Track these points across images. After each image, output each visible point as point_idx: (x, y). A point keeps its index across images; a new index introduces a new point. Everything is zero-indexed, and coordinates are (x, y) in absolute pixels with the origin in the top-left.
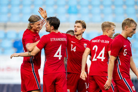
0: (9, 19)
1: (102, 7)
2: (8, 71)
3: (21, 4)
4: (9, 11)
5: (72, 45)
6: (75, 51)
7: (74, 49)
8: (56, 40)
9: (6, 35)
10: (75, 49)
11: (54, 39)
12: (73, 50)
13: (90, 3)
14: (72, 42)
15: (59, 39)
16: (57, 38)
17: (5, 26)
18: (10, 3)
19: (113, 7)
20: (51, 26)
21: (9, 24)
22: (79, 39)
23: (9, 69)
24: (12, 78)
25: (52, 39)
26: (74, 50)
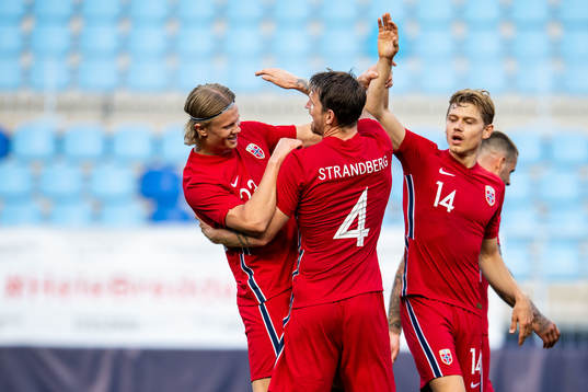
0: (123, 78)
1: (508, 32)
2: (118, 293)
3: (174, 14)
4: (124, 47)
5: (440, 184)
6: (450, 208)
7: (448, 202)
8: (341, 172)
9: (109, 143)
10: (451, 202)
11: (332, 170)
12: (443, 203)
13: (459, 15)
14: (441, 171)
15: (355, 169)
16: (345, 167)
17: (107, 109)
18: (125, 14)
19: (556, 32)
20: (324, 111)
21: (121, 97)
22: (469, 166)
23: (121, 288)
24: (131, 325)
25: (326, 172)
26: (445, 205)
